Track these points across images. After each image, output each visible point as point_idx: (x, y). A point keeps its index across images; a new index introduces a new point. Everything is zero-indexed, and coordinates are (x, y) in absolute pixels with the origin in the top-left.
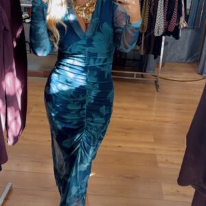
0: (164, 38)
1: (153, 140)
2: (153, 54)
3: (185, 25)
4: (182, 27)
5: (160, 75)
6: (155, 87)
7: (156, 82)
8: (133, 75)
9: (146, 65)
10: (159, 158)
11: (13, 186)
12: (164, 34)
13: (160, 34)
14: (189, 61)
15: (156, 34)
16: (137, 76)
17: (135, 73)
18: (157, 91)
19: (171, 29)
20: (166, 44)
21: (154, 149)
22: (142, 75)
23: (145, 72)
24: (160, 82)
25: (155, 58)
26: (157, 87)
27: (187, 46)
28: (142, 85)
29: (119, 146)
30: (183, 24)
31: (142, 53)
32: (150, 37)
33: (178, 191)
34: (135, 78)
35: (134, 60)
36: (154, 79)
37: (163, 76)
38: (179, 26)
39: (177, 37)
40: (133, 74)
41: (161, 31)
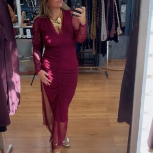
0: (108, 42)
1: (106, 110)
2: (102, 53)
3: (121, 32)
5: (108, 68)
6: (105, 75)
7: (106, 72)
8: (89, 69)
9: (98, 62)
10: (111, 121)
11: (13, 147)
12: (107, 40)
13: (105, 40)
15: (102, 40)
16: (93, 69)
18: (107, 78)
19: (112, 36)
20: (109, 46)
21: (107, 116)
22: (96, 68)
23: (98, 66)
24: (109, 72)
25: (103, 56)
26: (107, 75)
27: (125, 47)
28: (96, 75)
29: (84, 116)
30: (120, 32)
31: (94, 53)
32: (98, 43)
34: (91, 71)
35: (90, 59)
36: (104, 71)
37: (110, 68)
38: (117, 33)
39: (116, 41)
40: (90, 68)
41: (106, 38)
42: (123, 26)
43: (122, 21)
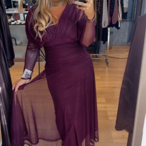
0: (109, 29)
2: (102, 40)
5: (109, 55)
7: (106, 60)
9: (99, 49)
10: (109, 114)
12: (109, 26)
13: (106, 26)
14: (129, 44)
15: (103, 27)
18: (108, 66)
21: (106, 107)
22: (96, 56)
23: (98, 53)
25: (104, 43)
26: (107, 63)
27: (127, 34)
33: (123, 136)
36: (105, 58)
37: (111, 55)
42: (125, 12)
43: (124, 7)
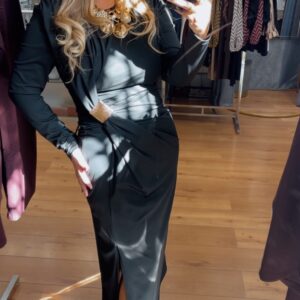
0: (244, 54)
1: (229, 208)
2: (229, 78)
3: (275, 34)
4: (270, 37)
5: (240, 109)
6: (232, 126)
7: (234, 120)
8: (199, 111)
9: (220, 95)
10: (238, 235)
11: (21, 280)
12: (243, 49)
13: (238, 48)
14: (283, 87)
15: (232, 49)
16: (206, 111)
17: (203, 107)
18: (237, 133)
19: (255, 41)
20: (247, 62)
21: (231, 221)
22: (213, 110)
23: (218, 105)
24: (241, 119)
25: (232, 84)
26: (236, 127)
27: (280, 65)
28: (213, 124)
29: (179, 218)
30: (272, 32)
31: (212, 76)
32: (223, 54)
34: (202, 114)
35: (202, 88)
36: (231, 115)
37: (244, 110)
38: (265, 36)
39: (263, 51)
40: (200, 109)
41: (240, 45)
42: (279, 18)
